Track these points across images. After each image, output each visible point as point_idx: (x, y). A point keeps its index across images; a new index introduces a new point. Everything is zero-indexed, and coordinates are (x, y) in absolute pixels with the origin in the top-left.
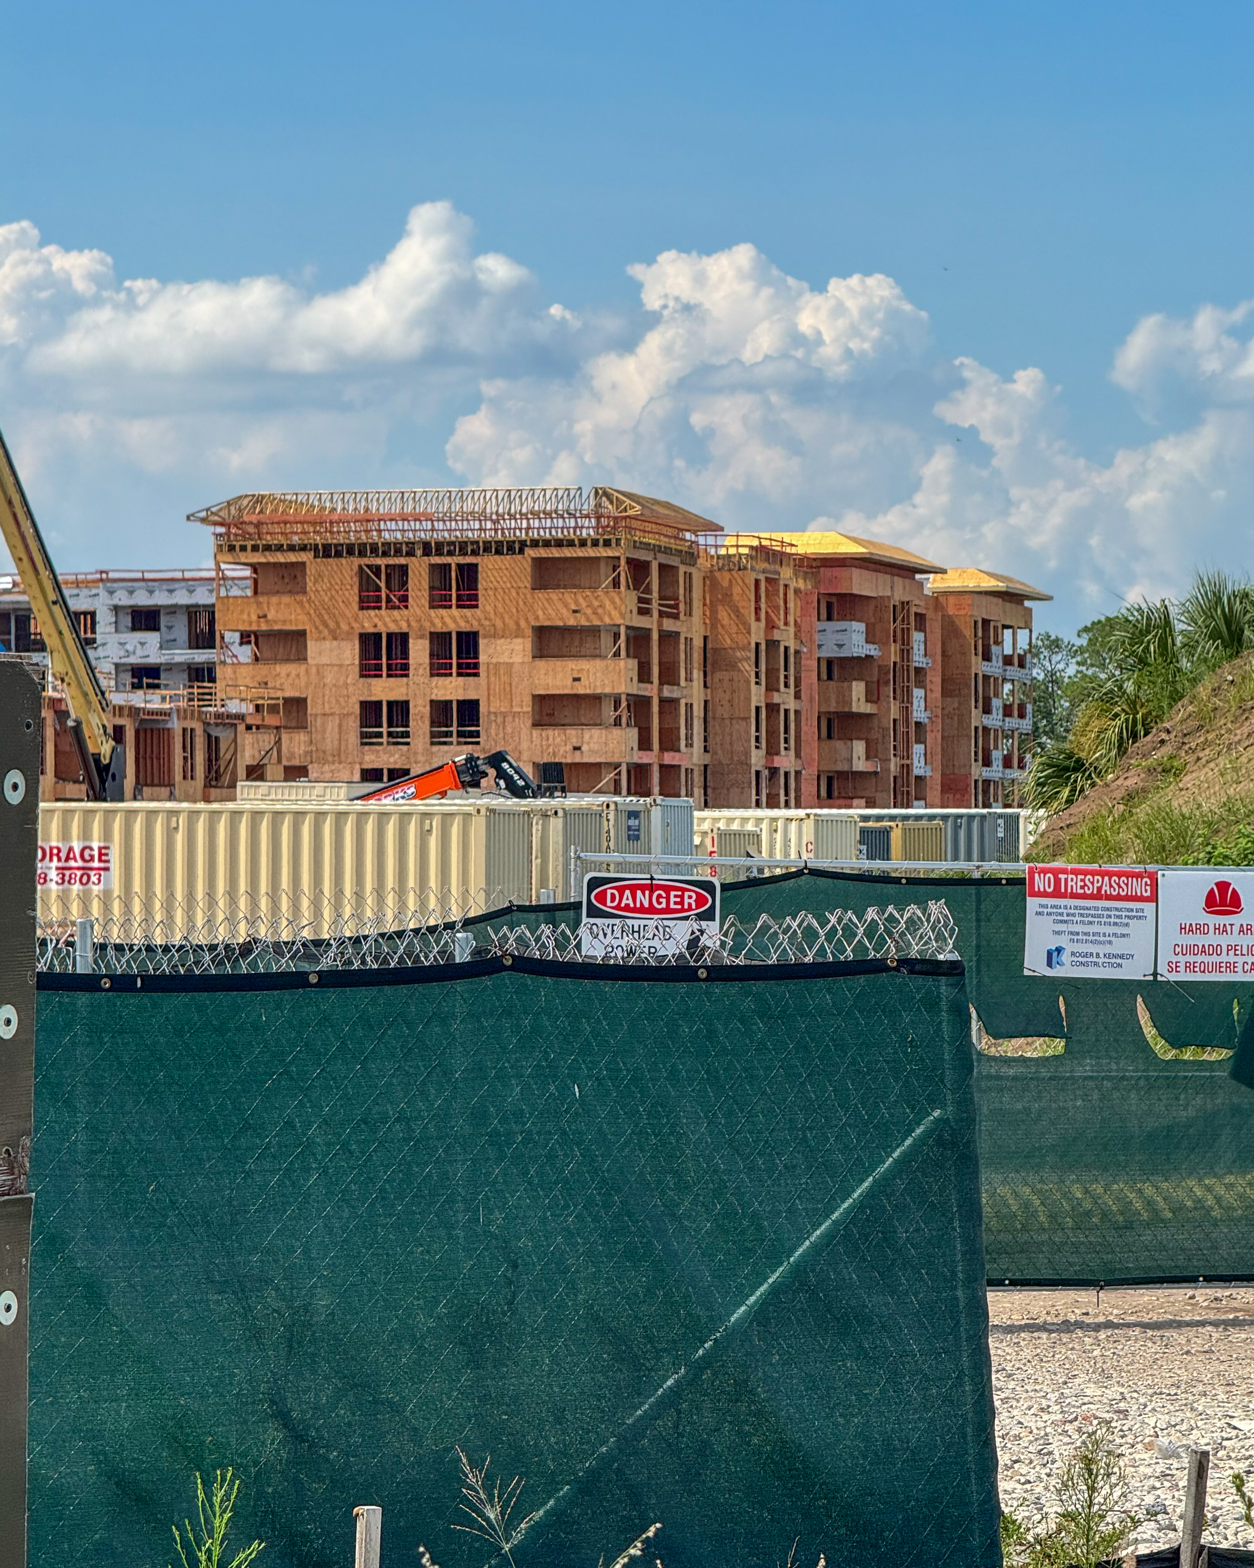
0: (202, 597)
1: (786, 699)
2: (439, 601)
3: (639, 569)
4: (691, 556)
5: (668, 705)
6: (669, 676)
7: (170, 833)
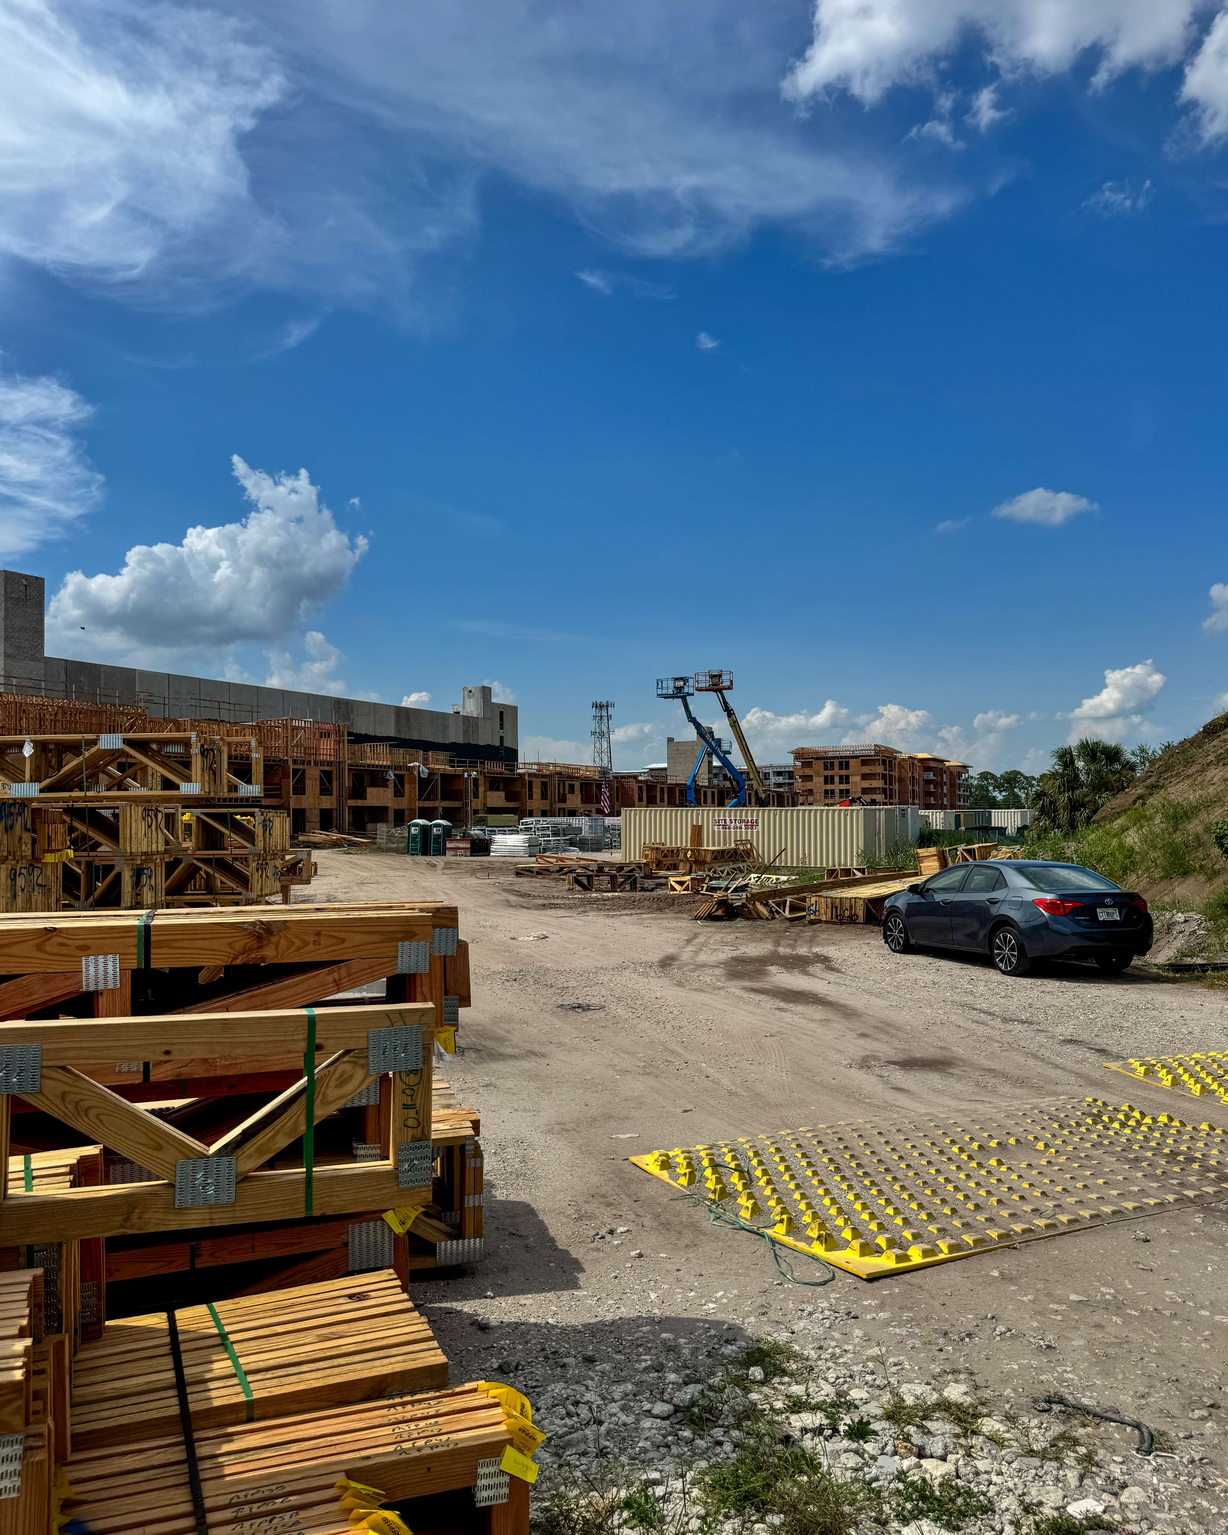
0: (791, 769)
1: (916, 788)
2: (841, 768)
3: (884, 762)
4: (895, 758)
5: (891, 790)
6: (891, 783)
7: (775, 815)
